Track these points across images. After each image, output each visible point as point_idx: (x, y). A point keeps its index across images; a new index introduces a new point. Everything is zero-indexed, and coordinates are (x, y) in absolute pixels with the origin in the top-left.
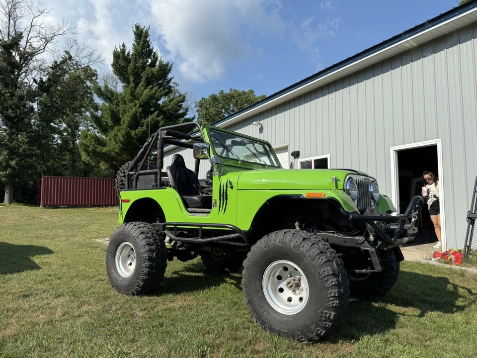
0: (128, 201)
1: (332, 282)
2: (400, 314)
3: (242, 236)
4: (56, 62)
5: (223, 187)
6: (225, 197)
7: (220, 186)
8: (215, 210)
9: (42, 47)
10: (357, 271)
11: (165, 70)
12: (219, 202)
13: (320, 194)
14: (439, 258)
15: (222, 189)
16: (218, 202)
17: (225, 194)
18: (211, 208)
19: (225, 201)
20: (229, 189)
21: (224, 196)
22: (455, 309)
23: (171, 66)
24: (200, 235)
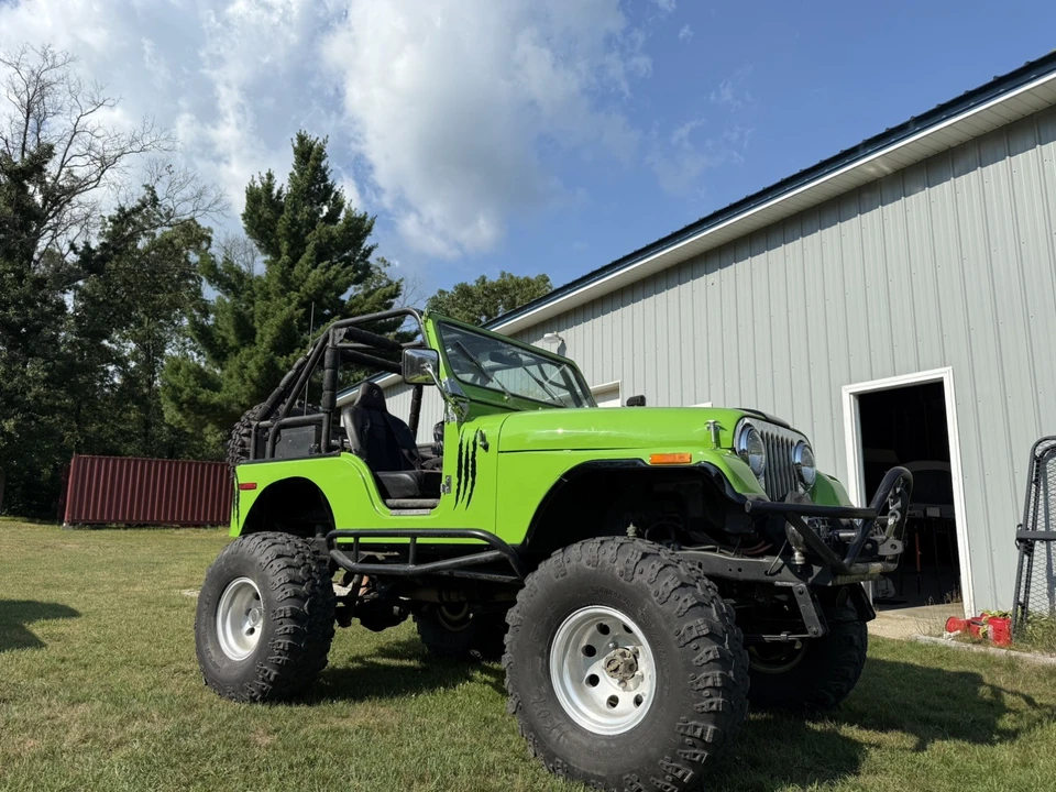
0: (252, 486)
1: (708, 653)
2: (871, 745)
3: (506, 555)
4: (122, 210)
5: (467, 448)
6: (470, 469)
7: (461, 446)
8: (447, 499)
9: (94, 177)
10: (767, 638)
11: (358, 229)
12: (457, 480)
13: (681, 456)
14: (959, 632)
15: (464, 451)
16: (455, 480)
17: (470, 463)
18: (438, 497)
19: (470, 479)
20: (480, 450)
21: (468, 468)
22: (996, 737)
23: (373, 221)
24: (411, 557)
